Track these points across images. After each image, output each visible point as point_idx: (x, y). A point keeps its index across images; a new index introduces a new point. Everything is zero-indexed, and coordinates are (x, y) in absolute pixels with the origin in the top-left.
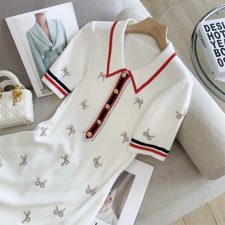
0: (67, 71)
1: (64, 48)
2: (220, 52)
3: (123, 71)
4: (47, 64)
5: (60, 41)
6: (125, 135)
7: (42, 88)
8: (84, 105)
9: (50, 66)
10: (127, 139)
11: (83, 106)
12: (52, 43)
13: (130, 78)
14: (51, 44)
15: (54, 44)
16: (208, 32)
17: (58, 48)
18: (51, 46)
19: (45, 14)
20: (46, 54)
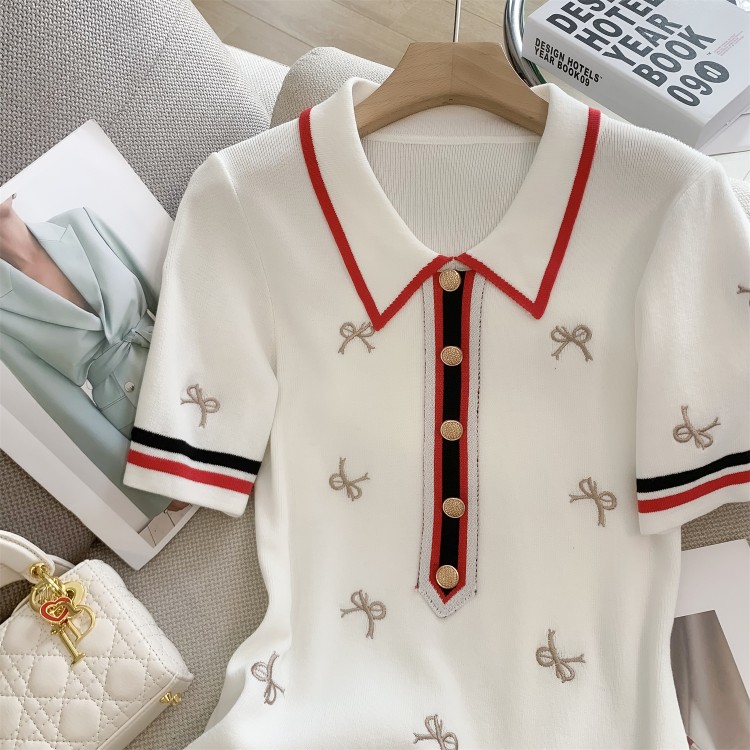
0: (205, 397)
1: (149, 312)
2: (655, 68)
3: (433, 269)
4: (117, 411)
5: (124, 292)
6: (589, 491)
7: (142, 518)
8: (345, 484)
9: (132, 409)
10: (606, 498)
11: (345, 490)
12: (98, 316)
13: (479, 281)
14: (94, 323)
15: (103, 314)
16: (575, 33)
17: (128, 324)
18: (98, 328)
19: (16, 207)
20: (93, 371)
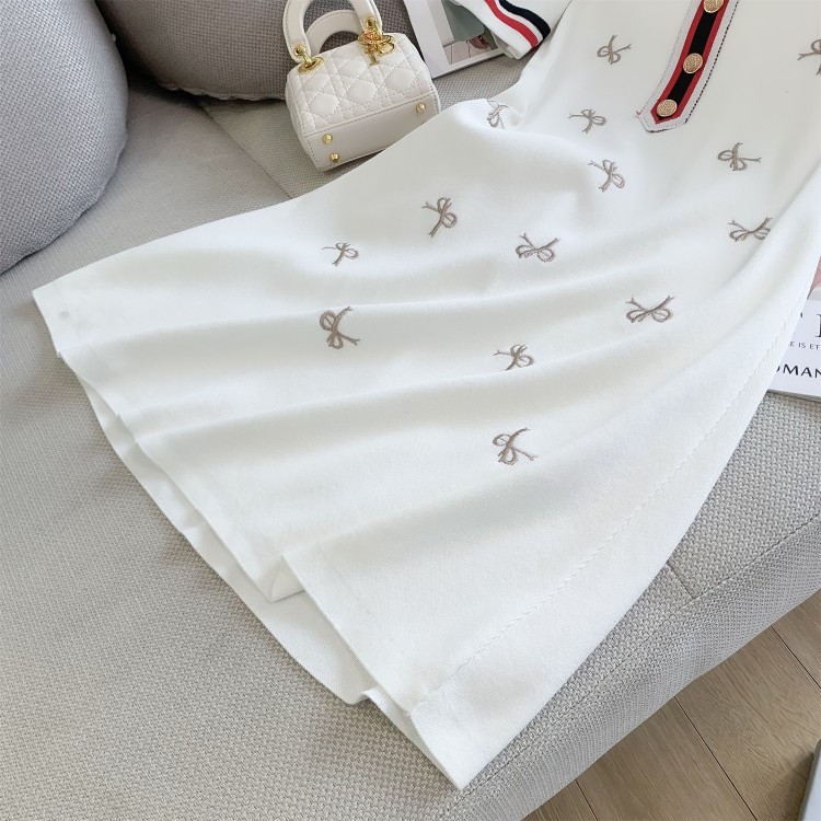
8: (610, 53)
11: (608, 56)
